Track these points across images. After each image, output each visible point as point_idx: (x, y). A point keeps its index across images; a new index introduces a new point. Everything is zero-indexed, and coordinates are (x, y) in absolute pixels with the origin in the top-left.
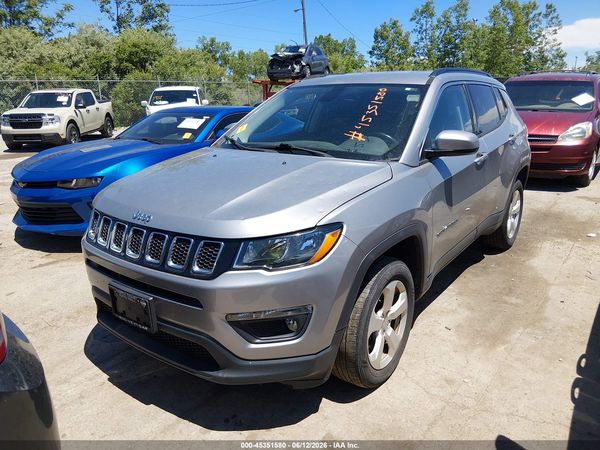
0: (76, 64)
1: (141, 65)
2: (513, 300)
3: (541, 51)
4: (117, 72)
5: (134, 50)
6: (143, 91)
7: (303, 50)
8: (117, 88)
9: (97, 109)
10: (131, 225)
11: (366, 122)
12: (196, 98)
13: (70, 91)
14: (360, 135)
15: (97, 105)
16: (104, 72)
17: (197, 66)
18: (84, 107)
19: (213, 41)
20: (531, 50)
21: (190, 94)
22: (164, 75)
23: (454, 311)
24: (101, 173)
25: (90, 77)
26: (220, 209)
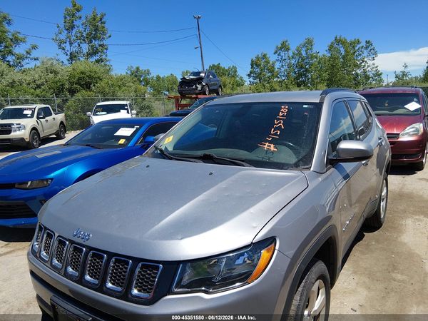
0: (39, 87)
1: (87, 86)
2: (399, 277)
3: (365, 72)
4: (69, 92)
5: (82, 76)
6: (89, 105)
7: (203, 75)
8: (69, 103)
9: (54, 119)
10: (72, 242)
11: (276, 134)
12: (127, 109)
13: (34, 106)
14: (272, 146)
15: (54, 116)
16: (59, 92)
17: (128, 87)
18: (44, 118)
19: (138, 69)
20: (358, 71)
21: (122, 107)
22: (104, 94)
23: (354, 292)
24: (52, 175)
25: (49, 96)
26: (157, 227)
